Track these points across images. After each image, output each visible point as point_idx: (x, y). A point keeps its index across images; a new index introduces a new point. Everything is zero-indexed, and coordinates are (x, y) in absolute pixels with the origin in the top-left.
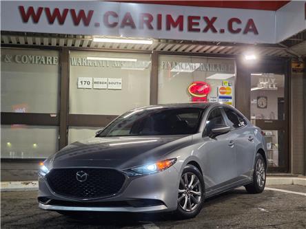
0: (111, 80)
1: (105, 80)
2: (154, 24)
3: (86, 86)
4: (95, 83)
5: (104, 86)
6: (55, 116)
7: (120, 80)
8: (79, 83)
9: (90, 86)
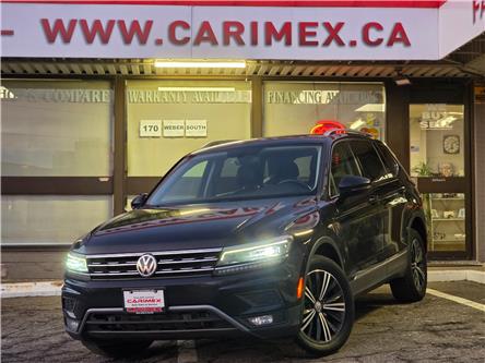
0: (189, 123)
1: (180, 123)
2: (246, 36)
3: (153, 133)
4: (167, 128)
5: (180, 132)
6: (106, 180)
7: (204, 123)
8: (142, 129)
9: (158, 134)
